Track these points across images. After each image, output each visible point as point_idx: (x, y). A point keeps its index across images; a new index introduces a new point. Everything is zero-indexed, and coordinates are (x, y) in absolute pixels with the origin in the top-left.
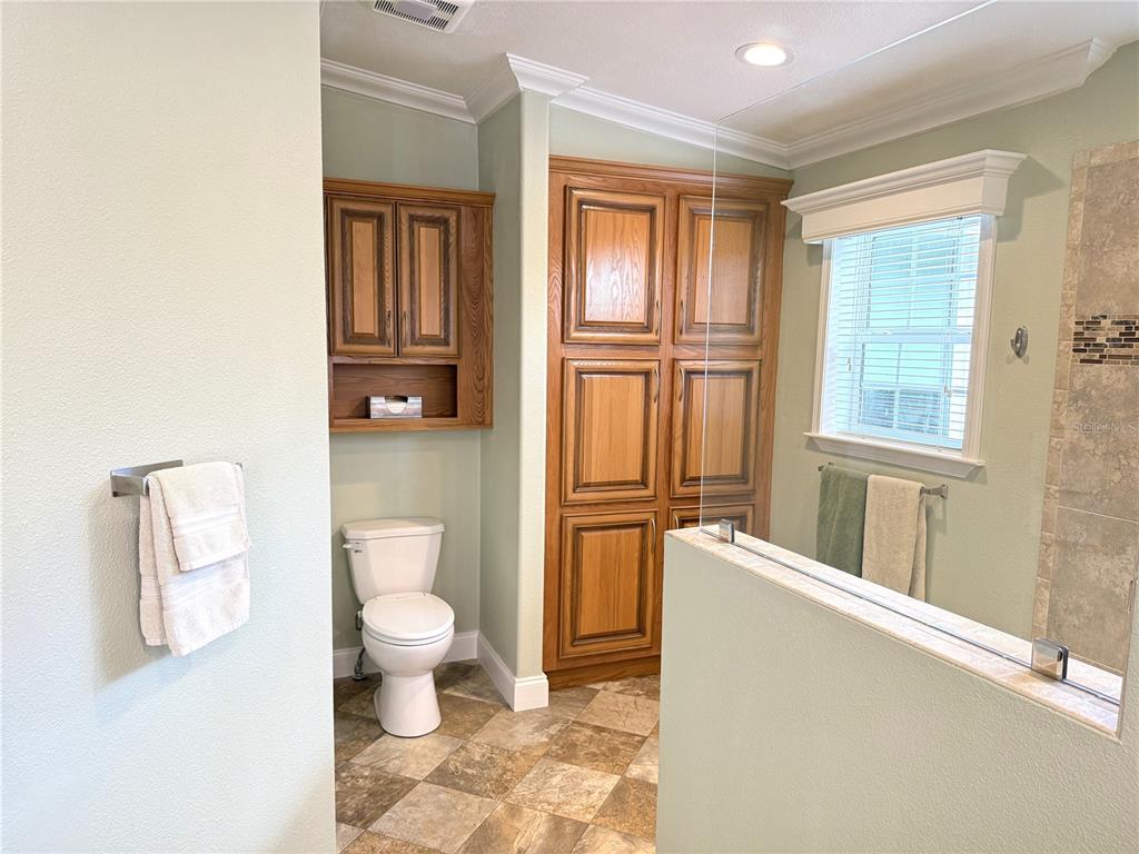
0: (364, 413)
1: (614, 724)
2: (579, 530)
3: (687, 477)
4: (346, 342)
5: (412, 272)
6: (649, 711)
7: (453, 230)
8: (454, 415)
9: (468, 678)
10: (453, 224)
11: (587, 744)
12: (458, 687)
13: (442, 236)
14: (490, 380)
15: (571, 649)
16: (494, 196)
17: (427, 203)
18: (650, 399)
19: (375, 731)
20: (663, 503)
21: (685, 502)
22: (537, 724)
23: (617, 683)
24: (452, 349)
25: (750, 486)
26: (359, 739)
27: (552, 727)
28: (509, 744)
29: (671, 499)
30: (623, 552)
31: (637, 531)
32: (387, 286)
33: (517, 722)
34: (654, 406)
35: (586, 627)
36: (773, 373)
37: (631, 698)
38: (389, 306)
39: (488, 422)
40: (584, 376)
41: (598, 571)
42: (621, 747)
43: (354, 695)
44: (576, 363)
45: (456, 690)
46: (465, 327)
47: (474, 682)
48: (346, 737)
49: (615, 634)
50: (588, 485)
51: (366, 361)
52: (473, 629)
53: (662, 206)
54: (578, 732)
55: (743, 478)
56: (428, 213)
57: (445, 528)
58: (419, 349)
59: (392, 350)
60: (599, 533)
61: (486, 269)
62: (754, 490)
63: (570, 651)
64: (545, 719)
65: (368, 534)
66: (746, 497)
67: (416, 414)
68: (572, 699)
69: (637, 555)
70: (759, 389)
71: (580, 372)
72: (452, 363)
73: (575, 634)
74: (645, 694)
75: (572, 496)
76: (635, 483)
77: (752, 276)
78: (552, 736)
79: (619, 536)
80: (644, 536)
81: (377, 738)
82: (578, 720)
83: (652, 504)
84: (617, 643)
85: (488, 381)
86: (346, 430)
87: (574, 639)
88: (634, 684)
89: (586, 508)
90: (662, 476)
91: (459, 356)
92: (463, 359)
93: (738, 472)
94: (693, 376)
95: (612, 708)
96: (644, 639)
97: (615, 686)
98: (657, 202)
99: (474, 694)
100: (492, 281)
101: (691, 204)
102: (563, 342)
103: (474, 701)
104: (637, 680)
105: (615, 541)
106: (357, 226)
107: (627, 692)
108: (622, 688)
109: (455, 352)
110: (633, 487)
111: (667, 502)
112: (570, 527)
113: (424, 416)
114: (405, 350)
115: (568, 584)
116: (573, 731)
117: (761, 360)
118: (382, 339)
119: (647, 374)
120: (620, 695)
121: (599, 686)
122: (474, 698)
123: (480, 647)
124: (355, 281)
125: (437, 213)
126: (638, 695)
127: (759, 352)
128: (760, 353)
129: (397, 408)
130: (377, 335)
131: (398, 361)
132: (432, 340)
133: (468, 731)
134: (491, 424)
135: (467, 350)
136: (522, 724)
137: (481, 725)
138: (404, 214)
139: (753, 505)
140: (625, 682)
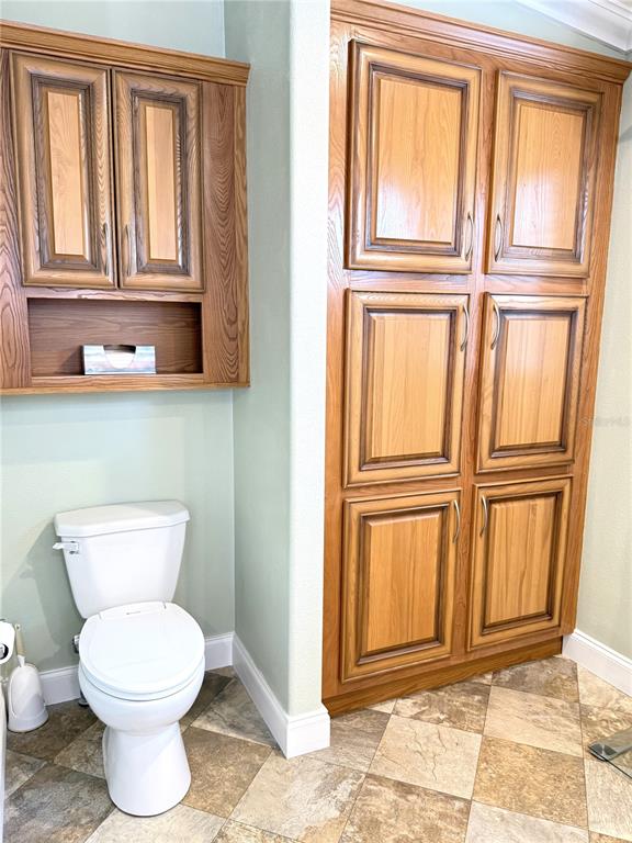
0: (78, 369)
1: (422, 778)
2: (365, 519)
3: (497, 447)
4: (44, 267)
5: (136, 170)
6: (460, 749)
7: (192, 114)
8: (199, 370)
9: (223, 698)
10: (192, 104)
11: (392, 821)
12: (210, 714)
13: (177, 121)
14: (246, 324)
15: (356, 670)
16: (246, 68)
17: (155, 73)
18: (455, 346)
19: (99, 806)
20: (468, 479)
21: (493, 477)
22: (319, 782)
23: (409, 702)
24: (194, 279)
25: (569, 456)
26: (76, 823)
27: (341, 787)
28: (286, 826)
29: (475, 474)
30: (419, 544)
31: (436, 516)
32: (101, 188)
33: (293, 779)
34: (460, 355)
35: (374, 641)
36: (598, 314)
37: (432, 727)
38: (105, 217)
39: (243, 378)
40: (374, 315)
41: (389, 568)
42: (441, 824)
43: (77, 731)
44: (364, 297)
45: (210, 720)
46: (210, 251)
47: (230, 706)
48: (59, 818)
49: (409, 645)
50: (376, 461)
51: (74, 295)
52: (226, 630)
53: (477, 80)
54: (377, 794)
55: (562, 446)
56: (155, 86)
57: (191, 516)
58: (148, 279)
59: (110, 278)
60: (391, 521)
61: (237, 171)
62: (573, 461)
63: (354, 672)
64: (330, 771)
65: (87, 530)
66: (561, 468)
67: (149, 369)
68: (357, 732)
69: (435, 546)
70: (584, 334)
71: (368, 310)
72: (193, 299)
73: (361, 649)
74: (449, 719)
75: (357, 476)
76: (435, 455)
77: (581, 188)
78: (344, 805)
79: (414, 525)
80: (444, 523)
81: (102, 820)
82: (372, 771)
83: (455, 481)
84: (411, 657)
85: (243, 324)
86: (47, 391)
87: (359, 656)
88: (430, 702)
89: (373, 491)
90: (466, 446)
91: (202, 291)
92: (209, 294)
93: (557, 439)
94: (508, 317)
95: (412, 746)
96: (443, 649)
97: (406, 706)
98: (470, 75)
99: (232, 726)
100: (245, 189)
101: (512, 83)
102: (346, 266)
103: (233, 741)
104: (432, 695)
105: (409, 531)
106: (55, 98)
107: (424, 717)
108: (417, 710)
109: (198, 285)
110: (433, 461)
111: (472, 480)
112: (355, 516)
113: (158, 372)
114: (128, 279)
115: (352, 588)
116: (369, 793)
117: (587, 298)
118: (96, 265)
119: (453, 313)
120: (416, 723)
121: (387, 708)
122: (233, 735)
123: (236, 655)
124: (54, 179)
125: (169, 88)
126: (439, 721)
127: (584, 286)
128: (585, 290)
129: (121, 361)
130: (88, 257)
131: (119, 296)
132: (166, 268)
133: (227, 798)
134: (248, 382)
135: (214, 283)
136: (299, 782)
137: (244, 786)
138: (123, 85)
139: (571, 478)
140: (418, 699)
